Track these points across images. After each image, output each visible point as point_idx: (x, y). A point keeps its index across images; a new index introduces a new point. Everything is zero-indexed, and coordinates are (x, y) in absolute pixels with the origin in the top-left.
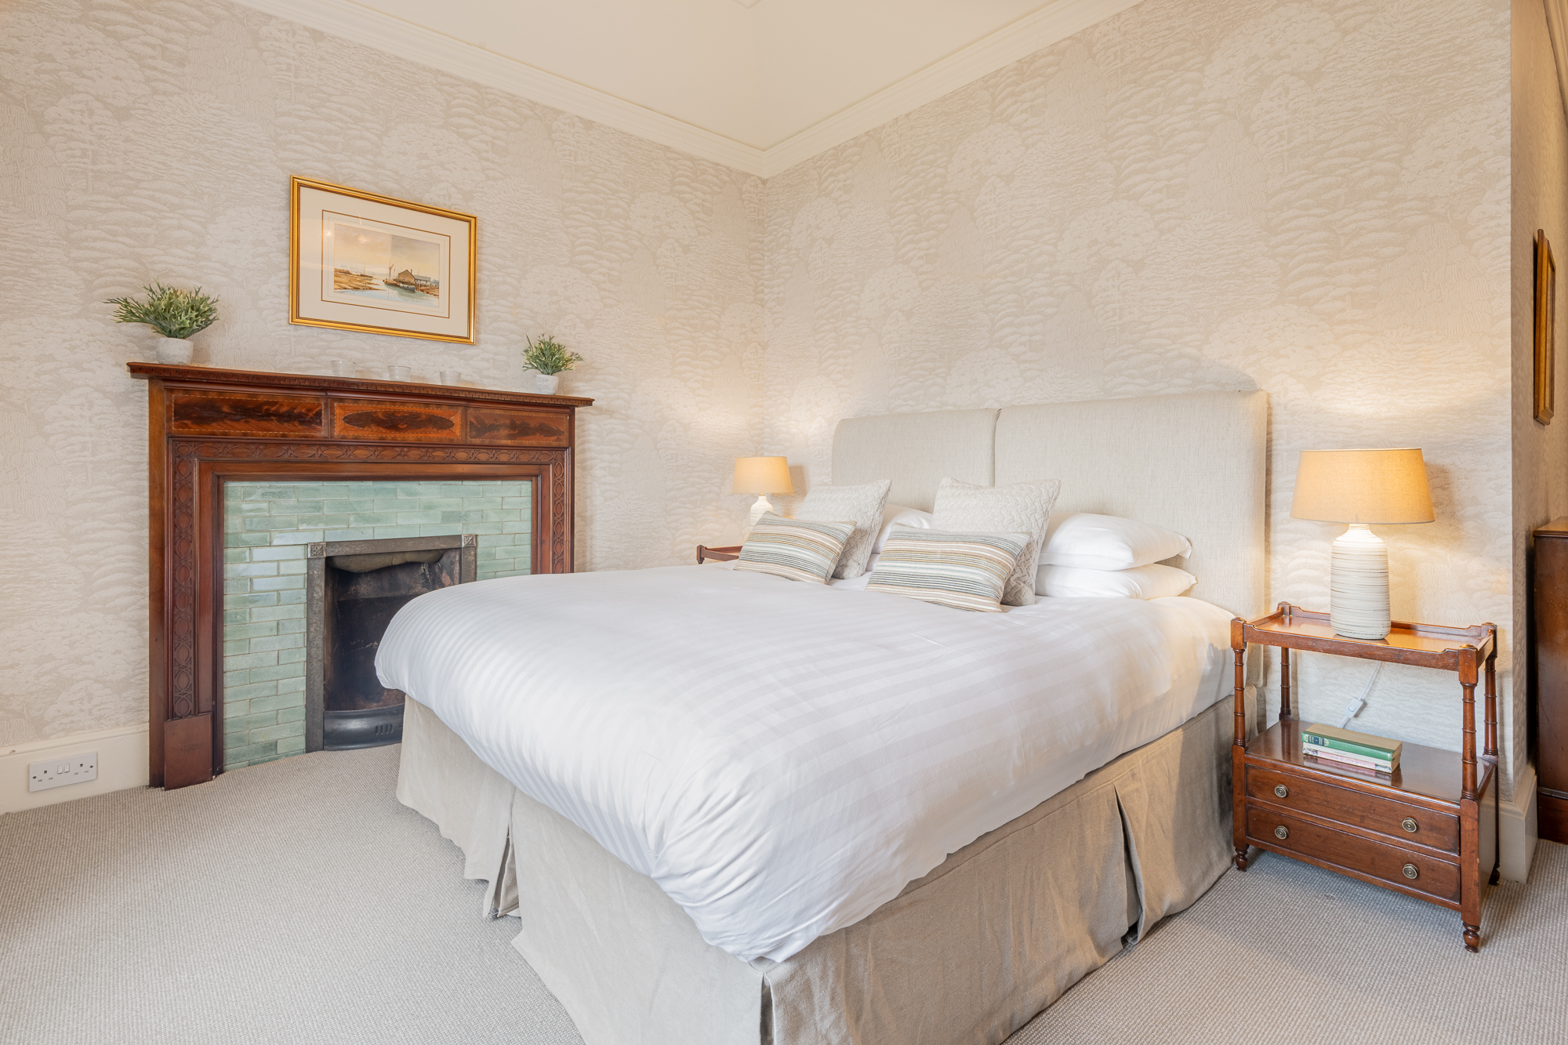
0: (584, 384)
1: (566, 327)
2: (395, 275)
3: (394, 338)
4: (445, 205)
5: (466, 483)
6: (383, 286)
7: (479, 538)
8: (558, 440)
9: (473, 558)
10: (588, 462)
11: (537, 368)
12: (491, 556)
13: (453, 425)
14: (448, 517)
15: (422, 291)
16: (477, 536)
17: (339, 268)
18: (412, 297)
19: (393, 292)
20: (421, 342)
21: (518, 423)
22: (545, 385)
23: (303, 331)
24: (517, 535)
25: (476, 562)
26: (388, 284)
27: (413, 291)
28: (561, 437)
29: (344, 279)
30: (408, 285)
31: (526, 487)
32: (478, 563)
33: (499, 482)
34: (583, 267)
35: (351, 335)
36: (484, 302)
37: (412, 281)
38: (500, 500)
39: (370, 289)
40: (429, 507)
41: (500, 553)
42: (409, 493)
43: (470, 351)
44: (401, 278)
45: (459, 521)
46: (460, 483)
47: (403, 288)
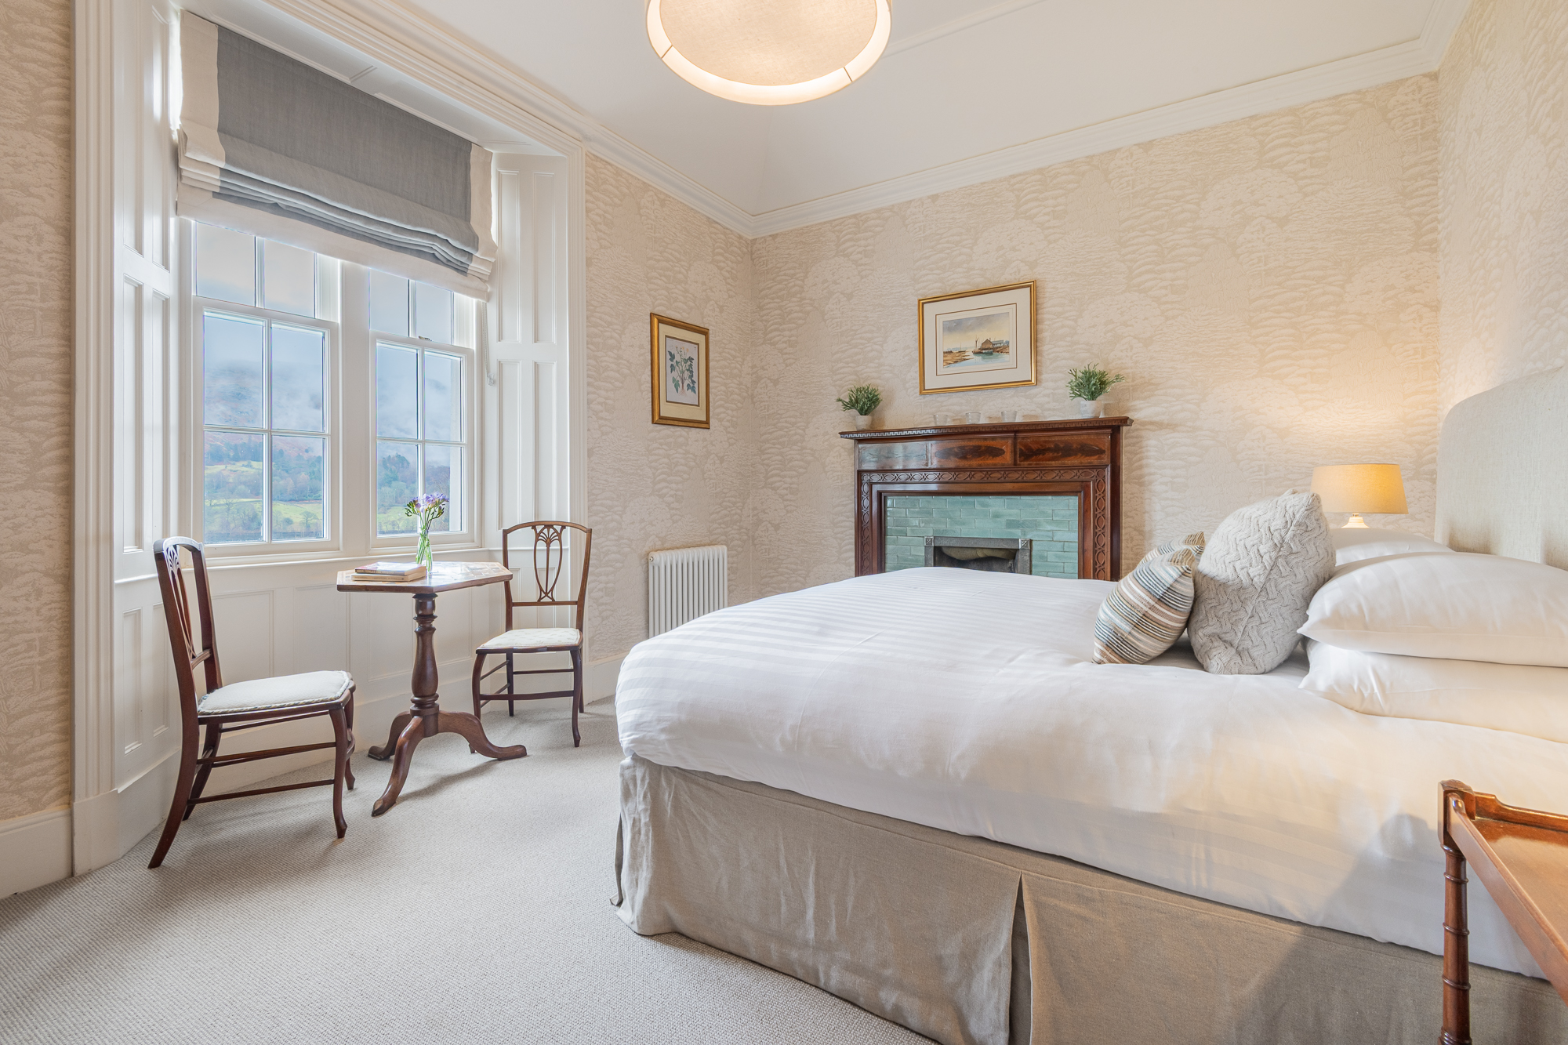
0: (1142, 402)
1: (1122, 351)
2: (979, 345)
3: (980, 392)
4: (1015, 279)
5: (1023, 498)
6: (972, 355)
7: (1034, 543)
8: (1100, 458)
9: (1028, 558)
10: (1146, 478)
11: (1080, 396)
12: (1044, 558)
13: (1004, 452)
14: (1011, 524)
15: (998, 352)
16: (1031, 541)
17: (946, 350)
18: (991, 358)
19: (979, 358)
20: (997, 391)
21: (1062, 446)
22: (1085, 409)
23: (928, 398)
24: (1066, 543)
25: (1031, 561)
26: (975, 353)
27: (991, 354)
28: (1103, 456)
29: (949, 357)
30: (989, 350)
31: (1073, 502)
32: (1033, 563)
33: (1050, 497)
34: (1141, 288)
35: (954, 395)
36: (1046, 348)
37: (991, 346)
38: (1050, 511)
39: (965, 360)
40: (996, 516)
41: (1051, 556)
42: (983, 505)
43: (1034, 391)
44: (984, 347)
45: (1018, 528)
46: (1018, 497)
47: (985, 353)
